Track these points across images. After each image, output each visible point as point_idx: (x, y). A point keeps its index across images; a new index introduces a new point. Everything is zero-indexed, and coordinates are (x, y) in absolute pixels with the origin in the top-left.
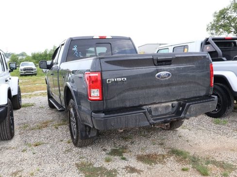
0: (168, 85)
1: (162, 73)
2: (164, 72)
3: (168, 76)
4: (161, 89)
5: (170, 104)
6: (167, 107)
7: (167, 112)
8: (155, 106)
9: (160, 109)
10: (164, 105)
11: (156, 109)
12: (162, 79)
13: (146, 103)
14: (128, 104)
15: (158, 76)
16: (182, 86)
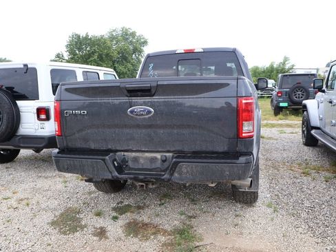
0: (150, 126)
1: (137, 108)
2: (141, 107)
3: (147, 114)
4: (139, 131)
5: (158, 156)
6: (153, 160)
7: (153, 166)
8: (134, 154)
9: (142, 161)
10: (147, 155)
11: (136, 160)
12: (138, 117)
13: (118, 148)
14: (93, 146)
15: (132, 112)
16: (175, 131)
